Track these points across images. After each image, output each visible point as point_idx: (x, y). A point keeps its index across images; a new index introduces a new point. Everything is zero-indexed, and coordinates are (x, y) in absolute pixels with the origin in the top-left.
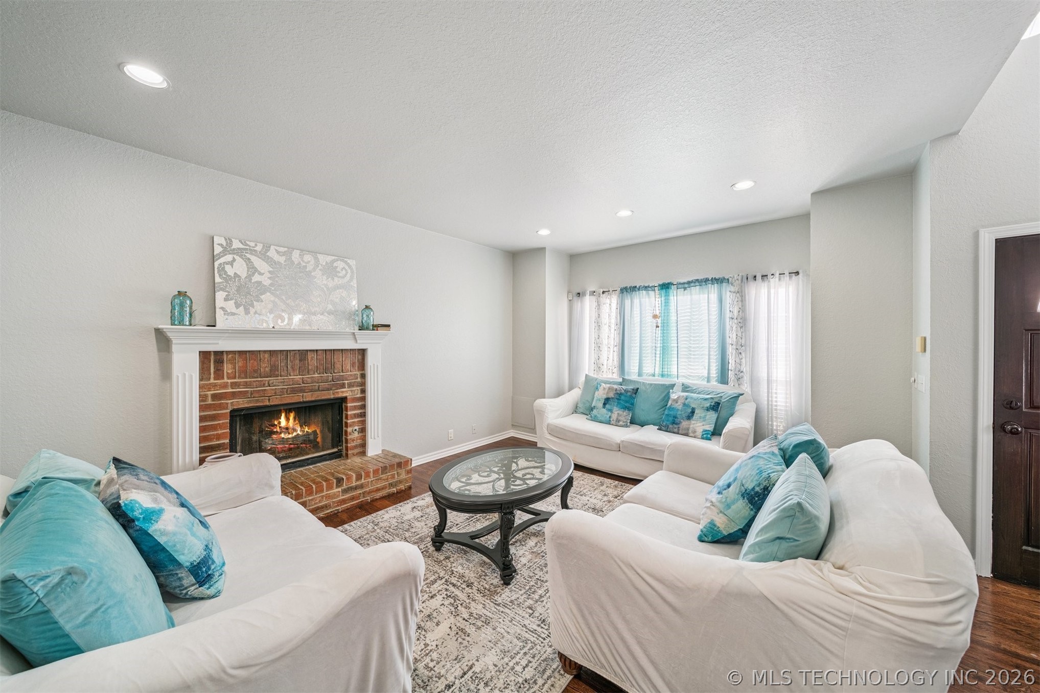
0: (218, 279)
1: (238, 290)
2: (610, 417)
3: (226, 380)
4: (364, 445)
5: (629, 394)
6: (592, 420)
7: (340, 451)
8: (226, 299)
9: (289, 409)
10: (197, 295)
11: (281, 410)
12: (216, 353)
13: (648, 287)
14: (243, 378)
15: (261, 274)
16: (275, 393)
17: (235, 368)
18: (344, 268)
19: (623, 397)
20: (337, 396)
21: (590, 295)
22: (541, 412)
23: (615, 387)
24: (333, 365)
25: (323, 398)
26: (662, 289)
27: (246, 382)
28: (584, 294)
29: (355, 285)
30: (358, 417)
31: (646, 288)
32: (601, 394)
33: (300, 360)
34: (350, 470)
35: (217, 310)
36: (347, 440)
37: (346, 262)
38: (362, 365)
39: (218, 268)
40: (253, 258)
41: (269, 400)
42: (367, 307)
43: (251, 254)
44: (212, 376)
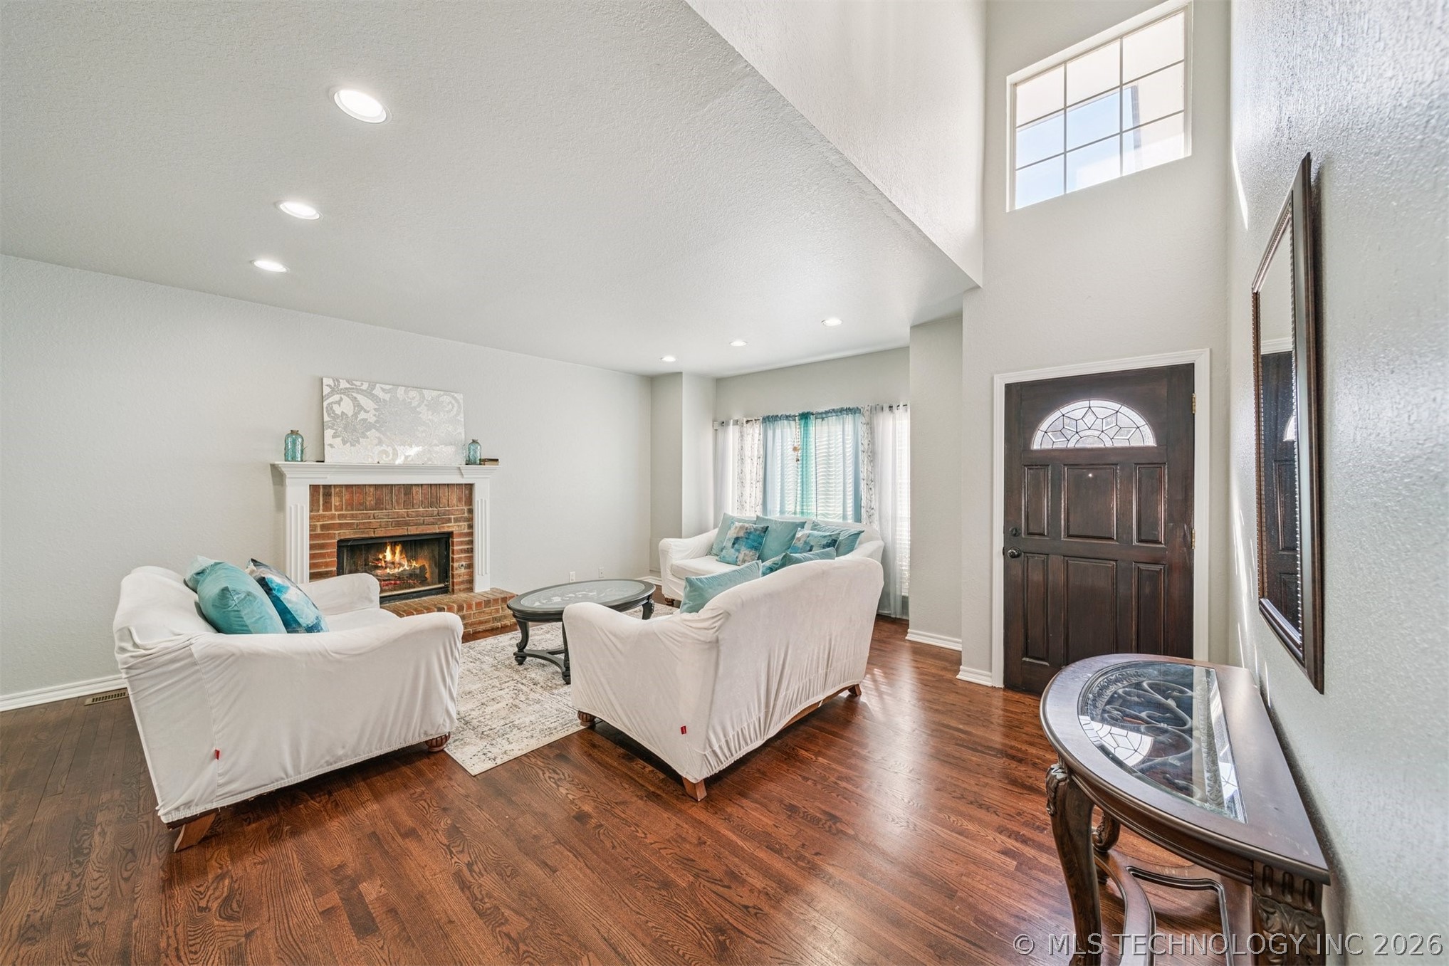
0: (326, 418)
1: (345, 428)
2: (737, 557)
3: (333, 512)
4: (471, 581)
5: (758, 532)
6: (721, 561)
7: (447, 587)
8: (334, 437)
9: (394, 541)
10: (308, 432)
11: (386, 543)
12: (325, 486)
13: (790, 416)
14: (349, 511)
15: (366, 411)
16: (380, 525)
17: (341, 501)
18: (451, 402)
19: (751, 536)
20: (443, 530)
21: (733, 425)
22: (665, 552)
23: (747, 525)
24: (438, 500)
25: (428, 532)
26: (802, 419)
27: (352, 515)
28: (728, 424)
29: (463, 420)
30: (465, 553)
31: (787, 417)
32: (732, 534)
33: (405, 494)
34: (453, 602)
35: (326, 447)
36: (453, 575)
37: (453, 397)
38: (470, 501)
39: (327, 408)
40: (359, 397)
41: (374, 532)
42: (474, 441)
43: (358, 393)
44: (321, 508)
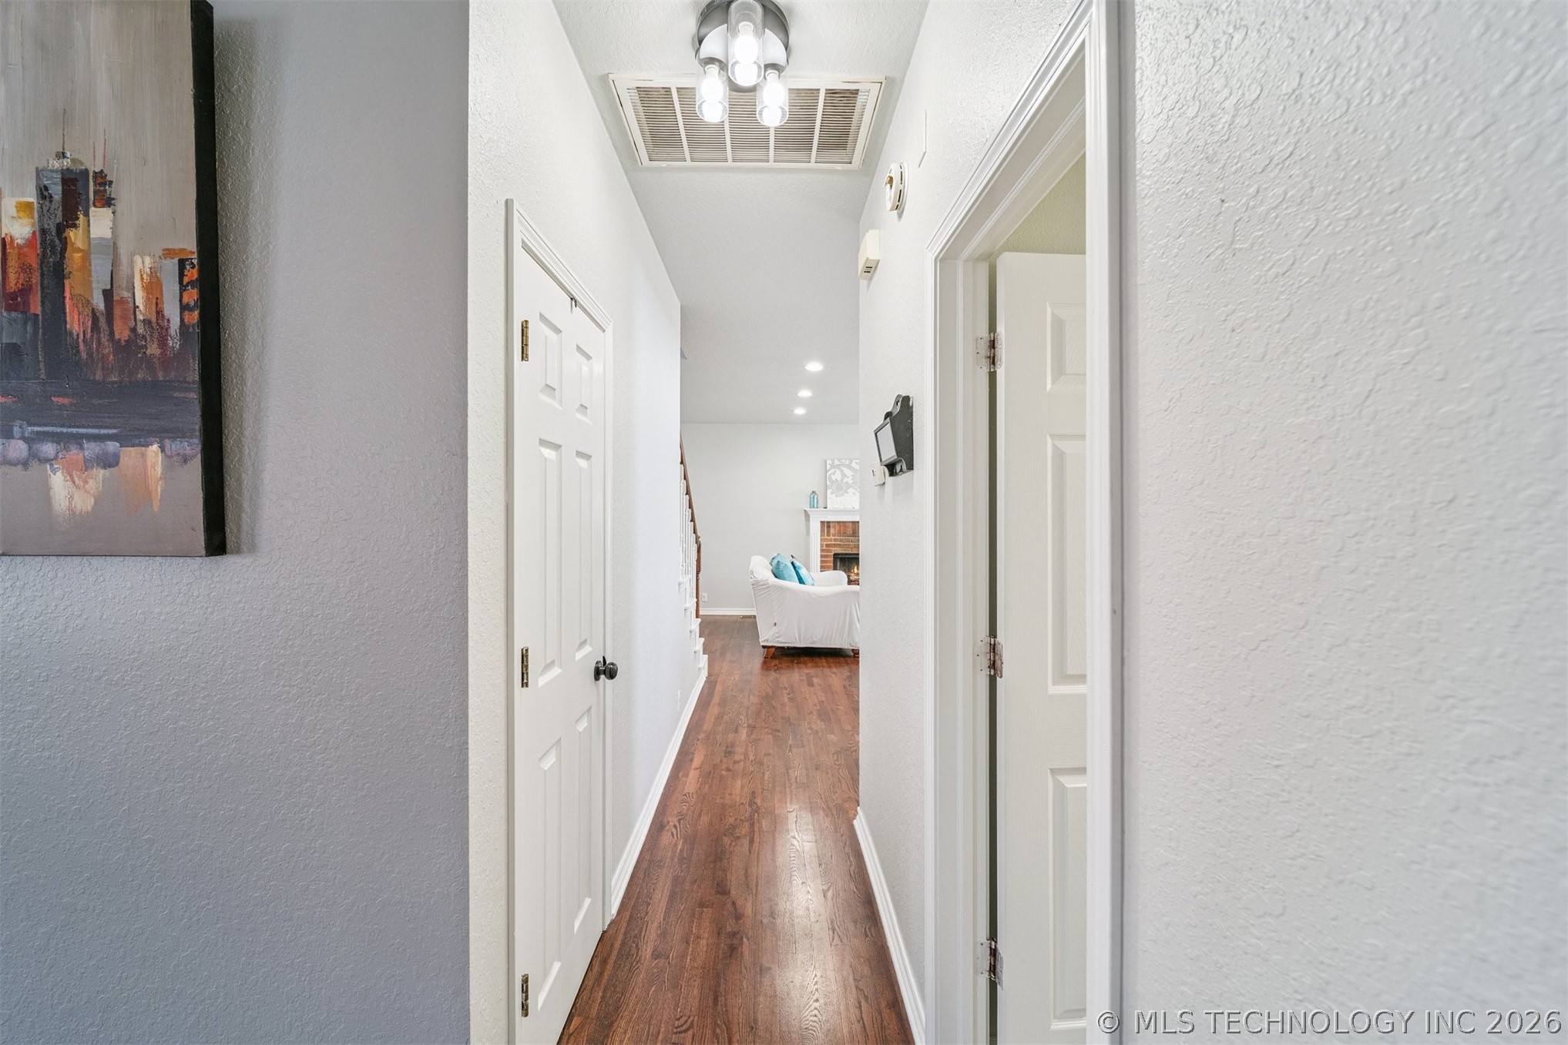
0: (828, 483)
1: (837, 488)
3: (832, 537)
8: (832, 493)
10: (820, 492)
12: (827, 522)
14: (839, 537)
15: (848, 477)
17: (835, 531)
27: (841, 539)
35: (828, 499)
39: (829, 477)
40: (844, 469)
43: (842, 467)
44: (826, 534)
